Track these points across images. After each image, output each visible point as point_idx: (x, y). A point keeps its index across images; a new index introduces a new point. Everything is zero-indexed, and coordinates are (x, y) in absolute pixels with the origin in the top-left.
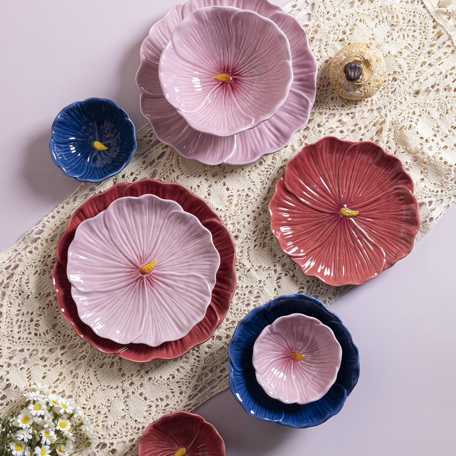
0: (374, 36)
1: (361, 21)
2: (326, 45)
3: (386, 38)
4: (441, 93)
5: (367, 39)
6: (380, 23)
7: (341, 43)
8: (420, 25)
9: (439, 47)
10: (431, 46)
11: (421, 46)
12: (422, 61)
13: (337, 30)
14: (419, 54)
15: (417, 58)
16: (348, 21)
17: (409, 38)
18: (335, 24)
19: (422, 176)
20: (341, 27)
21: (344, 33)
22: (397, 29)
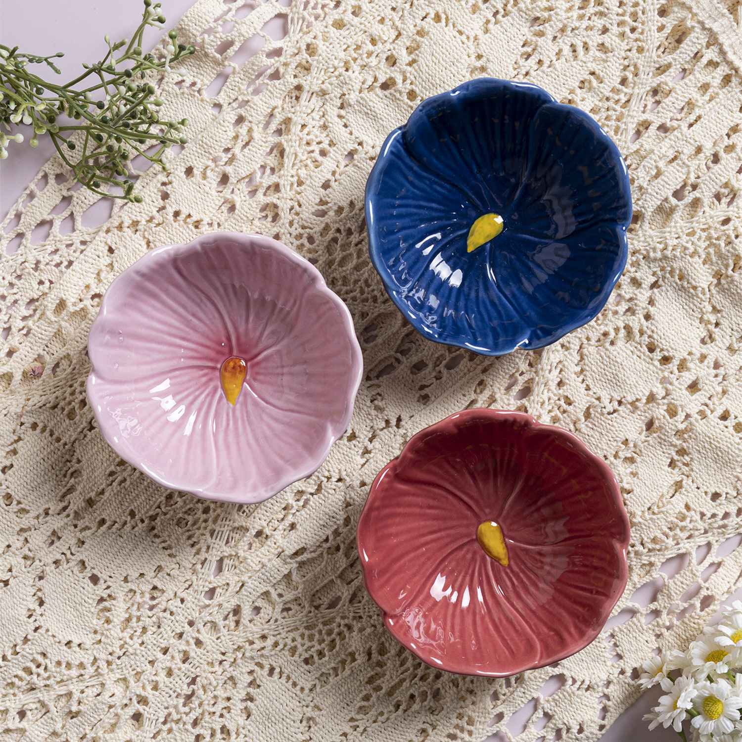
0: (484, 59)
1: (437, 18)
2: (342, 107)
3: (522, 62)
4: (707, 209)
5: (464, 72)
6: (499, 17)
7: (387, 93)
8: (620, 11)
9: (684, 70)
10: (658, 69)
11: (630, 76)
12: (636, 120)
13: (370, 54)
14: (624, 99)
15: (622, 114)
16: (398, 23)
17: (591, 53)
18: (360, 38)
19: (676, 475)
20: (380, 45)
21: (392, 61)
22: (550, 30)
